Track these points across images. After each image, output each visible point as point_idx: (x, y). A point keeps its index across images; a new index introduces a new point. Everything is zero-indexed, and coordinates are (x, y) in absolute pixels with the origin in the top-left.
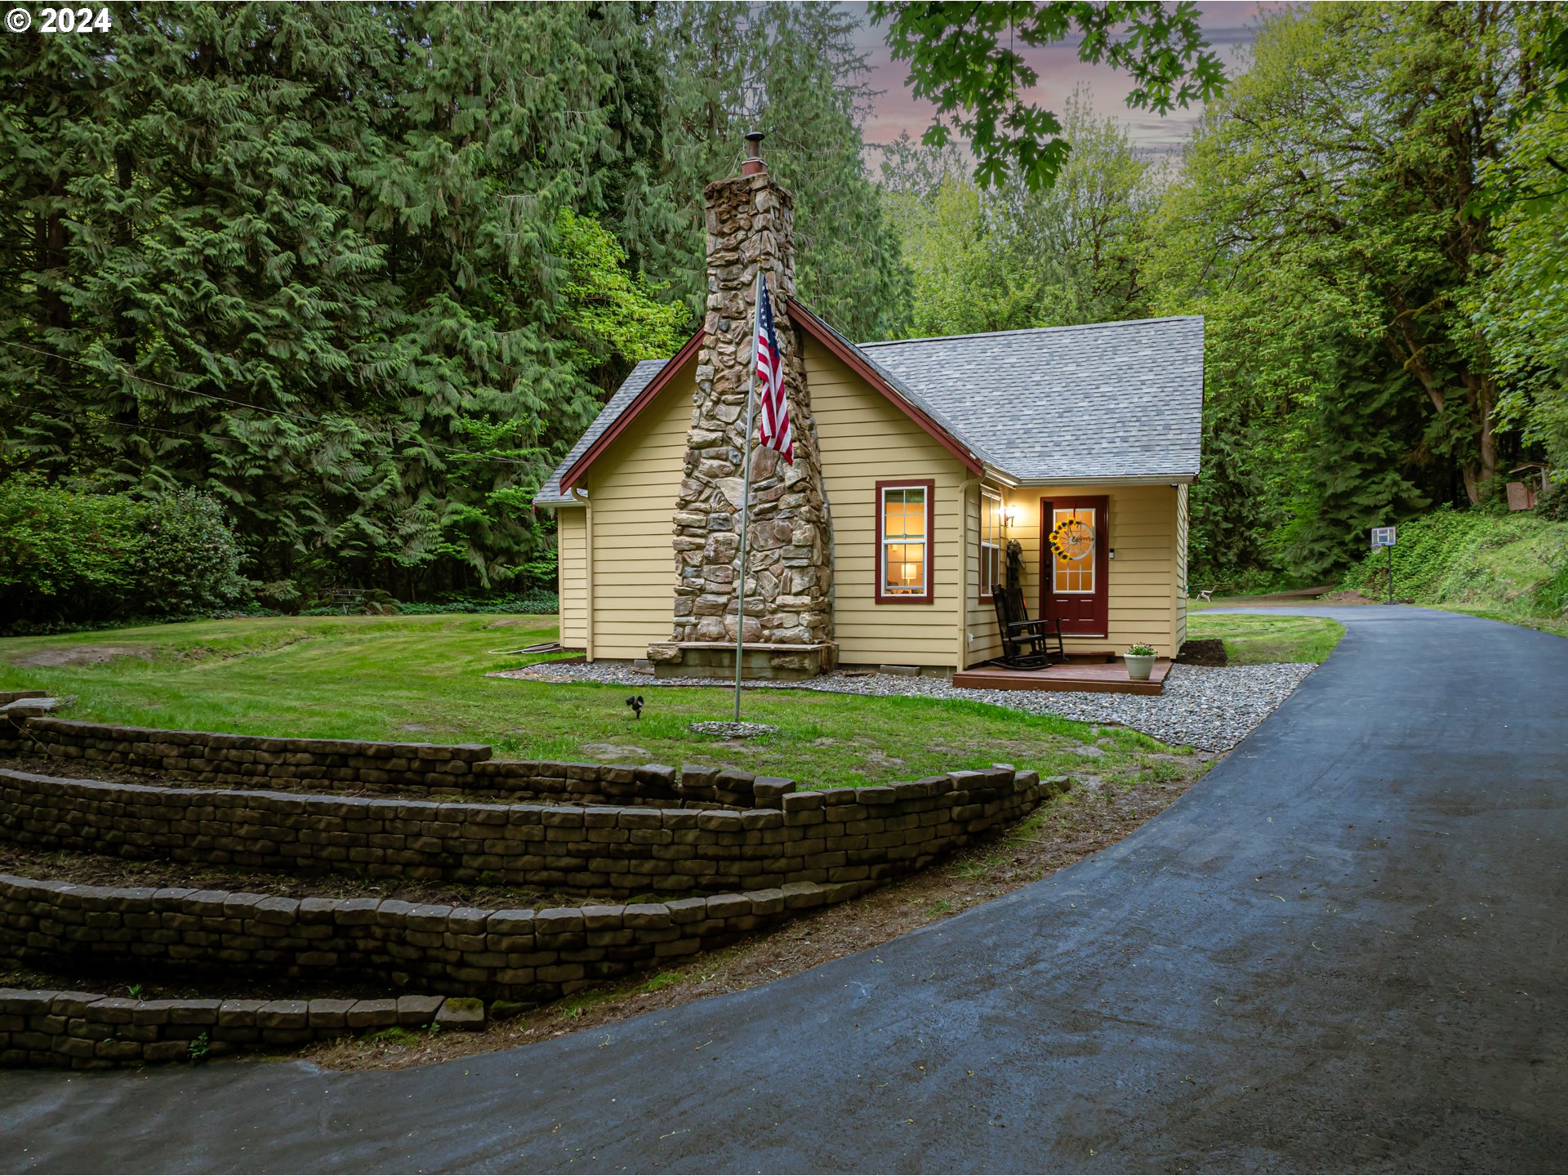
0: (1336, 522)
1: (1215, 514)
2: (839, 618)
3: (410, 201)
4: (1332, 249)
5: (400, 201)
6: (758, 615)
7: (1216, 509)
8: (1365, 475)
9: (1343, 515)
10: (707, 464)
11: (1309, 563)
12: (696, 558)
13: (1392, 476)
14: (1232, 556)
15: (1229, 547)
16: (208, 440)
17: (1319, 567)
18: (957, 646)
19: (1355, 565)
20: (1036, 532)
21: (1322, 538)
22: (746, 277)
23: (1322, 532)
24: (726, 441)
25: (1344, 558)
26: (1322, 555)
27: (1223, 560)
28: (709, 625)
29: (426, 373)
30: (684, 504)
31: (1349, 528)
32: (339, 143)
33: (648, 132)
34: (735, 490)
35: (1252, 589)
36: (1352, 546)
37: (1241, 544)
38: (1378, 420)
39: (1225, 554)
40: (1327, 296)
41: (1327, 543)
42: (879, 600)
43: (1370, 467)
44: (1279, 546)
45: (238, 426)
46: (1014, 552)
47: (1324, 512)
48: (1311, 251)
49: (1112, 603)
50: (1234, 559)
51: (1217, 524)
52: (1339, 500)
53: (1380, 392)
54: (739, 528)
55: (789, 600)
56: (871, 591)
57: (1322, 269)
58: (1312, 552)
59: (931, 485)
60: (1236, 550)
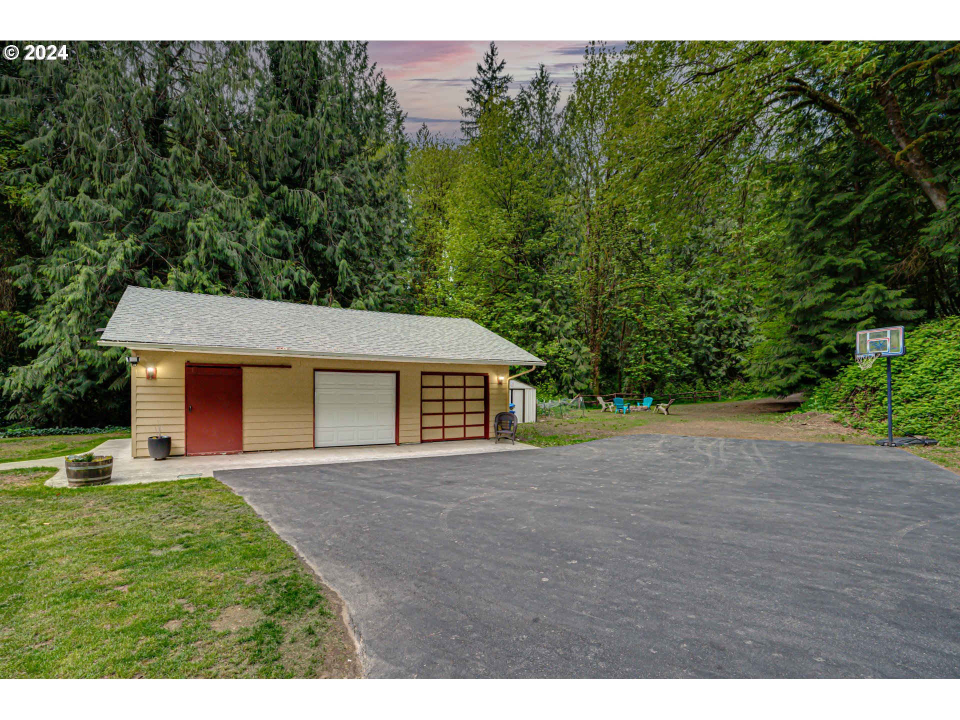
0: (803, 339)
1: (708, 342)
7: (707, 338)
8: (838, 289)
9: (813, 331)
11: (774, 378)
13: (872, 287)
14: (722, 372)
15: (719, 366)
17: (783, 382)
19: (826, 383)
21: (789, 354)
23: (788, 349)
25: (813, 374)
26: (788, 371)
27: (713, 374)
31: (819, 344)
36: (821, 362)
37: (729, 364)
38: (855, 231)
39: (714, 371)
41: (794, 359)
43: (845, 281)
47: (793, 330)
50: (724, 374)
51: (709, 349)
52: (809, 316)
53: (859, 201)
58: (777, 366)
60: (725, 368)
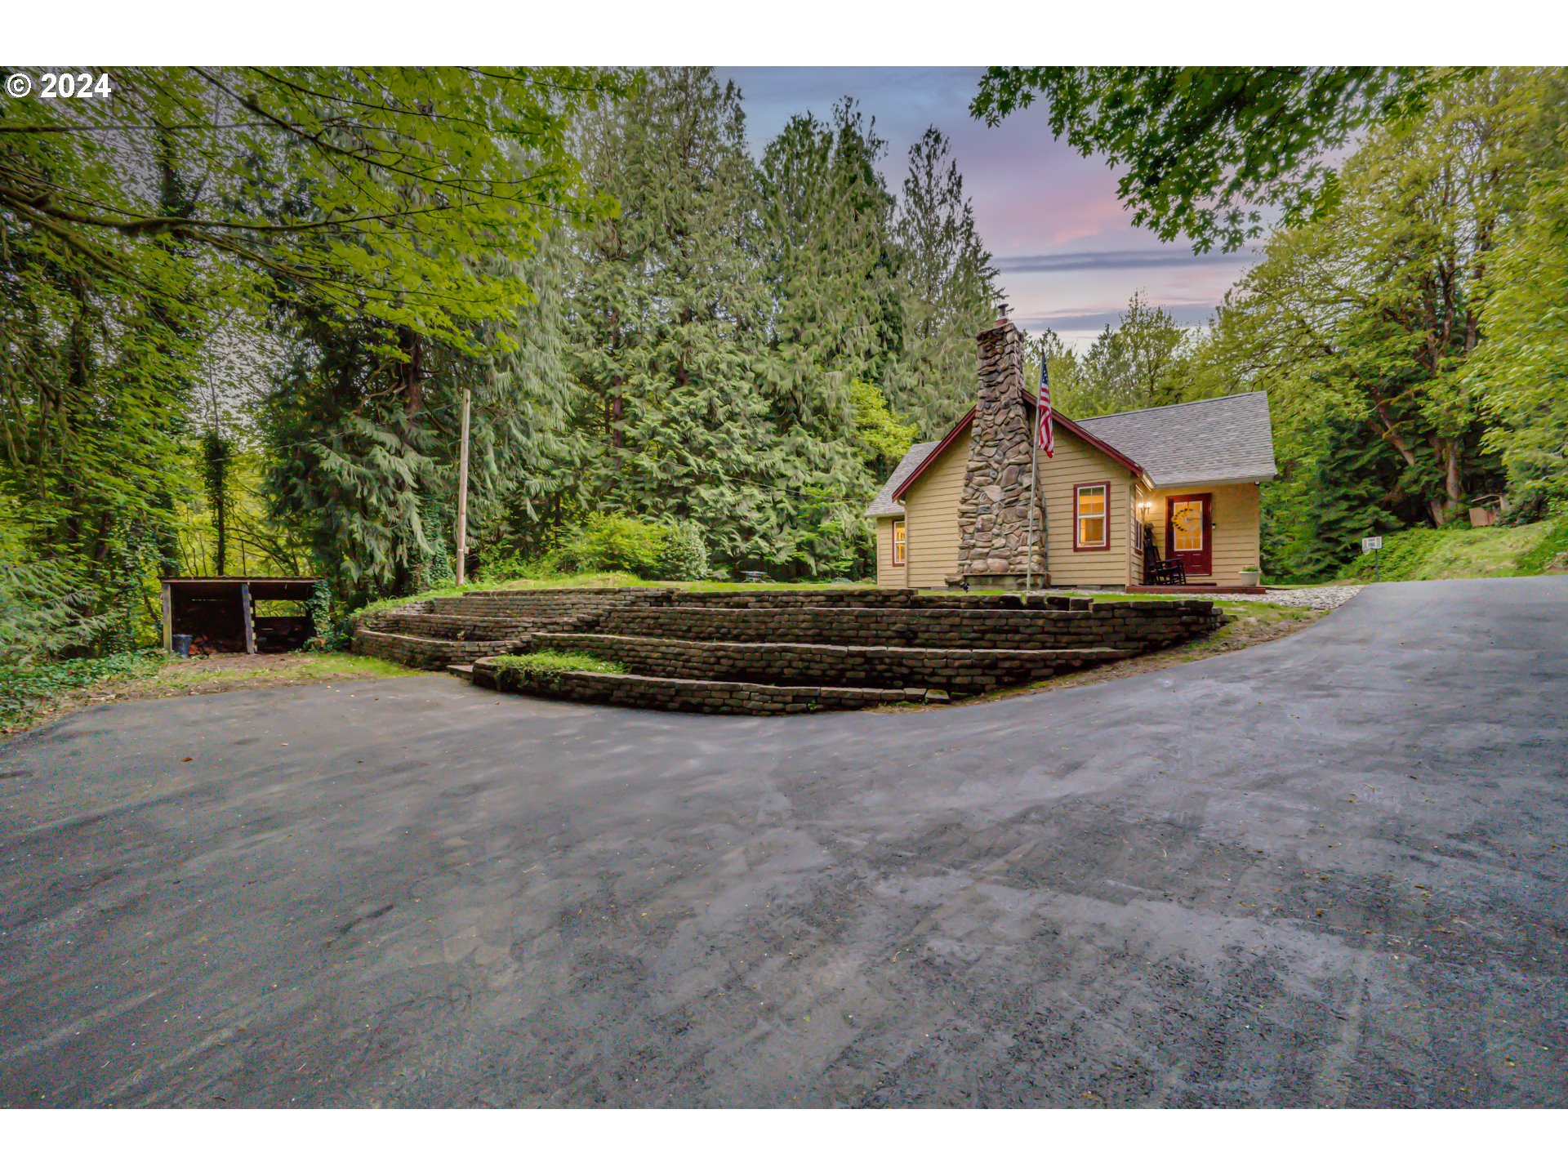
0: (1329, 540)
2: (1050, 560)
3: (782, 378)
4: (1326, 366)
5: (777, 379)
6: (1006, 558)
8: (1350, 509)
9: (1334, 535)
10: (977, 479)
11: (1308, 566)
12: (971, 529)
13: (1372, 509)
17: (1316, 568)
18: (1125, 573)
19: (1345, 566)
20: (1164, 516)
21: (1318, 550)
22: (1000, 379)
23: (1318, 546)
24: (988, 466)
25: (1336, 563)
26: (1318, 561)
28: (978, 564)
30: (964, 501)
31: (1338, 543)
32: (748, 351)
33: (895, 337)
34: (995, 493)
36: (1342, 555)
38: (1361, 473)
41: (1322, 553)
42: (1076, 549)
43: (1355, 503)
45: (705, 492)
46: (1150, 527)
47: (1319, 534)
49: (1214, 555)
52: (1331, 525)
53: (1361, 455)
54: (996, 512)
55: (1025, 548)
56: (1071, 545)
57: (1322, 380)
58: (1310, 558)
59: (1108, 486)
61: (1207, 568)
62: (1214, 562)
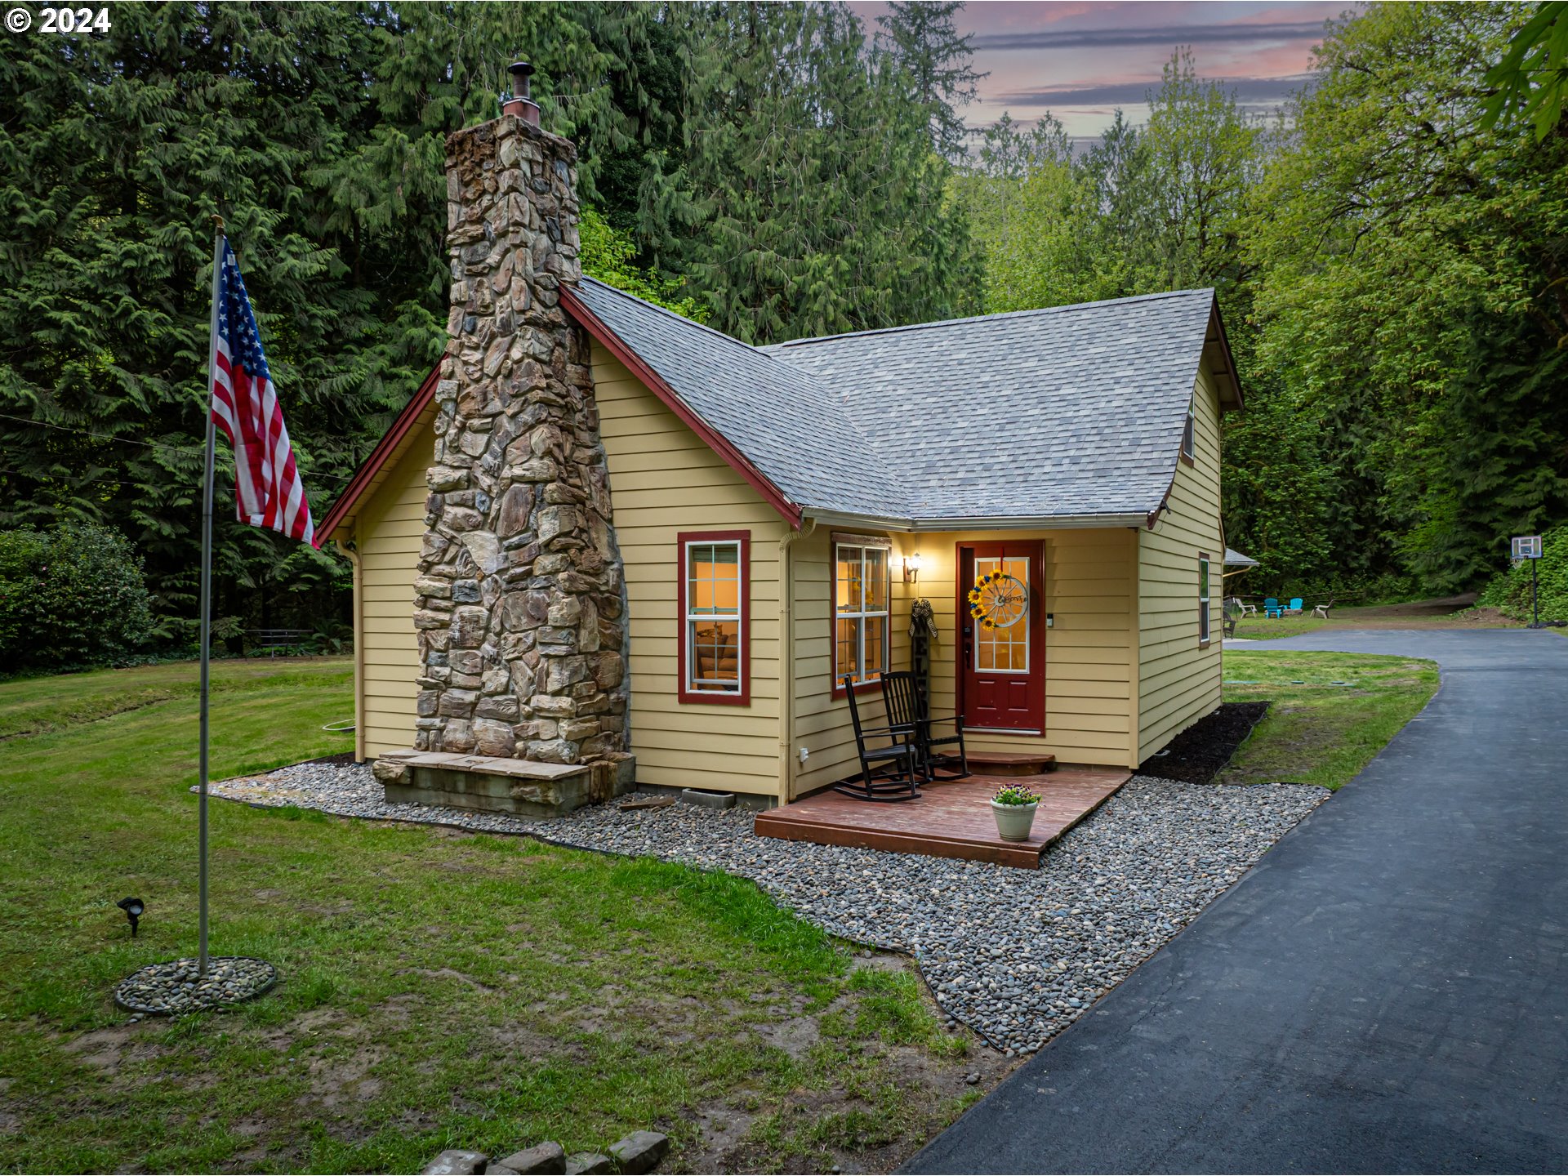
0: (1476, 526)
1: (1345, 514)
2: (636, 720)
4: (1464, 209)
6: (511, 720)
7: (1345, 509)
8: (1511, 471)
9: (1485, 518)
10: (452, 512)
11: (1445, 573)
12: (440, 640)
13: (1542, 472)
14: (1364, 560)
15: (1361, 551)
16: (133, 467)
17: (1455, 578)
20: (951, 589)
21: (1461, 544)
23: (1460, 537)
24: (471, 482)
25: (1487, 568)
26: (1460, 564)
27: (1354, 565)
28: (456, 730)
29: (395, 386)
30: (426, 567)
31: (1492, 533)
34: (484, 549)
35: (1387, 597)
36: (1495, 554)
37: (1375, 547)
38: (1527, 407)
39: (1356, 558)
40: (1456, 266)
41: (1466, 550)
42: (684, 698)
43: (1517, 462)
44: (1414, 550)
46: (920, 617)
47: (1464, 514)
48: (1443, 213)
49: (1051, 688)
50: (1367, 564)
51: (1347, 524)
52: (1481, 501)
54: (488, 599)
55: (544, 701)
56: (672, 685)
58: (1448, 558)
59: (745, 536)
60: (1368, 554)
61: (1035, 719)
62: (1050, 705)
